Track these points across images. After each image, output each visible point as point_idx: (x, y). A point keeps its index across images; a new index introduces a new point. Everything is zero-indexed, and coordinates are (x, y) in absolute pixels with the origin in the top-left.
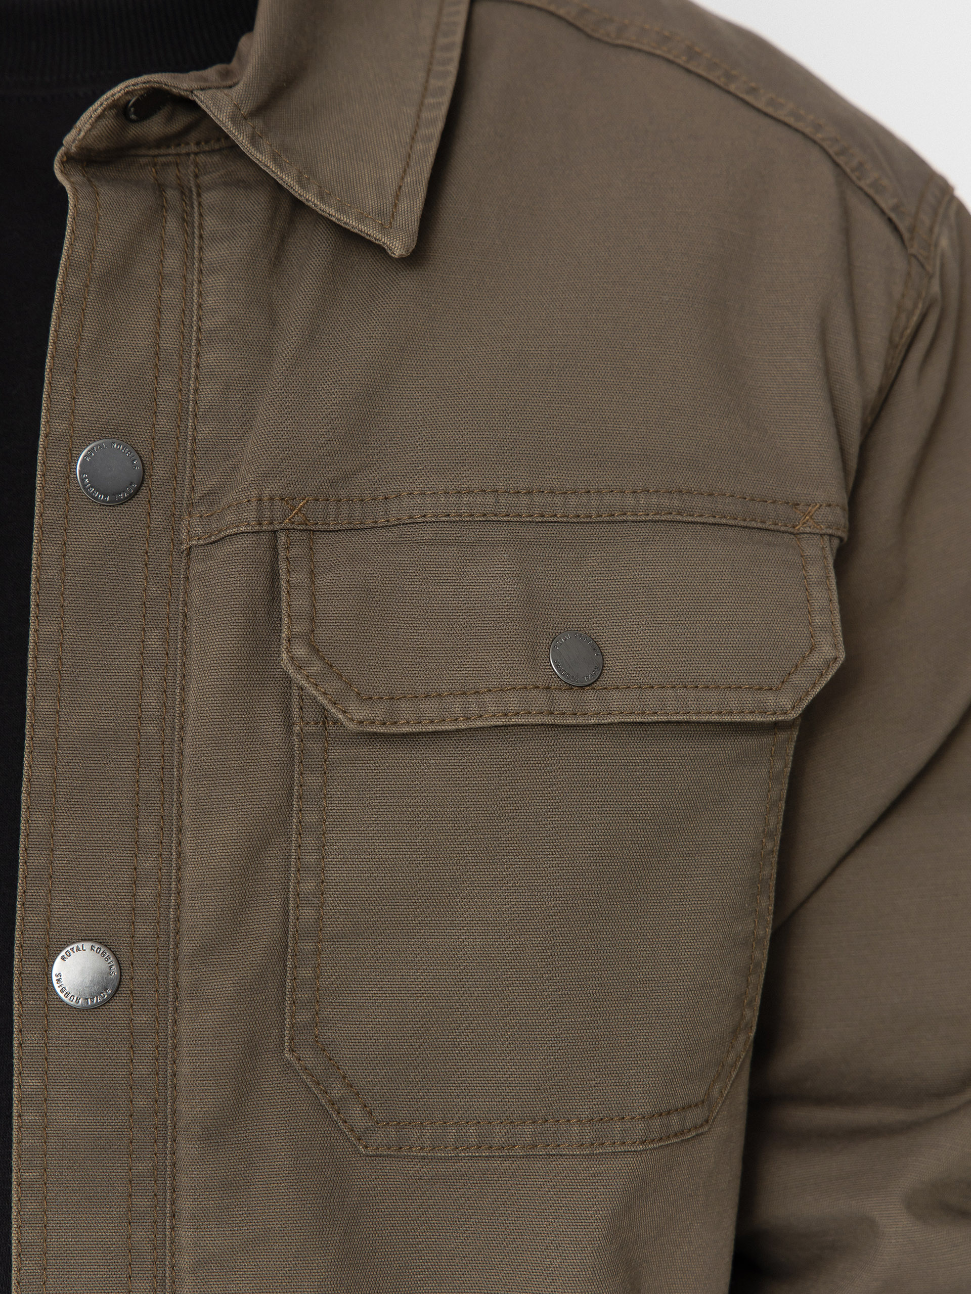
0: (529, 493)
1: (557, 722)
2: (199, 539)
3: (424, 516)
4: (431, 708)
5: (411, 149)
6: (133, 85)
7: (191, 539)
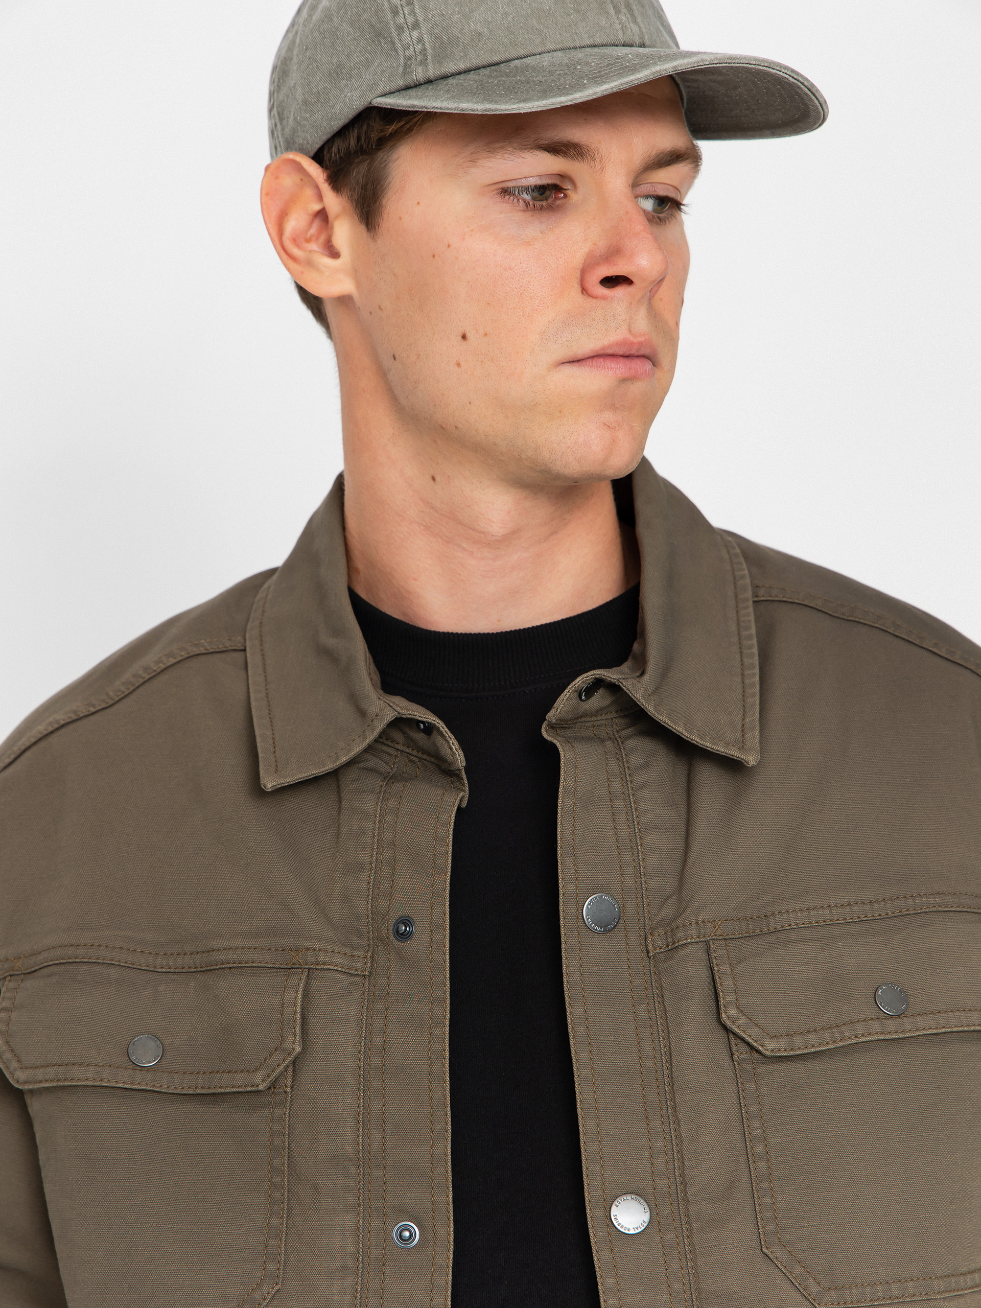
0: (849, 904)
1: (887, 1037)
2: (660, 949)
3: (790, 925)
4: (813, 1038)
5: (744, 702)
6: (586, 677)
7: (655, 949)
